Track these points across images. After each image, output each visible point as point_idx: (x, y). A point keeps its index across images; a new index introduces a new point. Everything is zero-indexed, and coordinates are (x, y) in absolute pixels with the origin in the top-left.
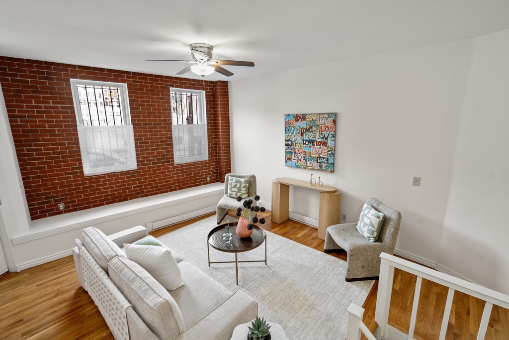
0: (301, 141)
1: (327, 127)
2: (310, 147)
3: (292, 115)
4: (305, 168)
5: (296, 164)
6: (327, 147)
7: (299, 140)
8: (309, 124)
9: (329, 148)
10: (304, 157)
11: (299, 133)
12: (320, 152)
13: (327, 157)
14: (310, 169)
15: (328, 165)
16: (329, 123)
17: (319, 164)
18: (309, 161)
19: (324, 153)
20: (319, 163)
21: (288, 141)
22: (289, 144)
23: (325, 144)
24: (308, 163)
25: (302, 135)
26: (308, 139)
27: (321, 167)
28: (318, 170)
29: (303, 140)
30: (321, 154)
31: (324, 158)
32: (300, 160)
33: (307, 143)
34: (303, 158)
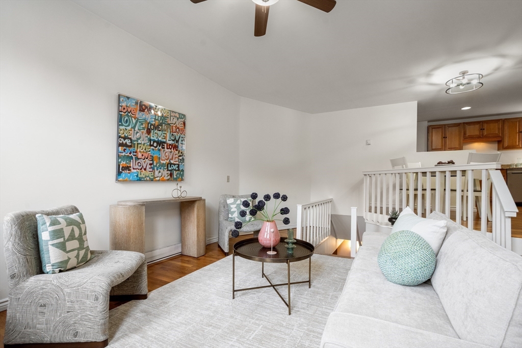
0: (146, 141)
1: (178, 128)
2: (159, 150)
3: (134, 99)
4: (152, 180)
5: (137, 176)
6: (177, 152)
7: (144, 140)
8: (158, 120)
9: (180, 153)
10: (150, 164)
11: (144, 129)
12: (170, 157)
13: (177, 163)
14: (159, 180)
15: (176, 173)
16: (179, 124)
17: (169, 172)
18: (157, 170)
19: (175, 158)
20: (170, 170)
21: (125, 138)
22: (124, 144)
23: (176, 147)
24: (157, 172)
25: (149, 132)
26: (157, 140)
27: (171, 175)
28: (168, 180)
29: (150, 140)
30: (172, 159)
31: (175, 164)
32: (145, 169)
33: (155, 144)
34: (149, 166)
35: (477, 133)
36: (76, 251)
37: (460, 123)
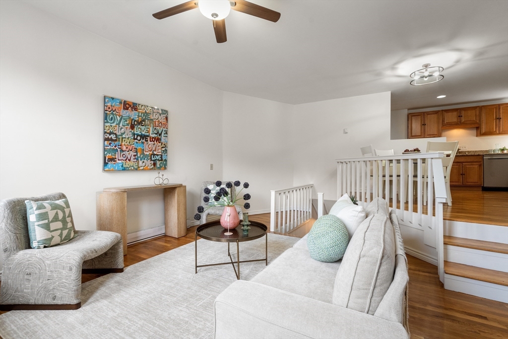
0: (130, 135)
1: (161, 123)
2: (143, 143)
3: (118, 99)
4: (136, 169)
5: (122, 166)
6: (160, 144)
7: (128, 134)
8: (141, 116)
9: (163, 144)
10: (135, 156)
11: (128, 125)
12: (154, 149)
13: (160, 154)
14: (142, 170)
15: (159, 163)
16: (162, 119)
17: (152, 162)
18: (141, 160)
19: (158, 149)
20: (153, 160)
21: (110, 133)
22: (110, 138)
23: (158, 140)
24: (141, 163)
25: (132, 127)
26: (140, 134)
27: (155, 164)
28: (152, 169)
29: (134, 134)
30: (155, 151)
31: (158, 155)
32: (129, 160)
33: (139, 138)
34: (133, 157)
35: (455, 120)
36: (60, 231)
37: (439, 111)
